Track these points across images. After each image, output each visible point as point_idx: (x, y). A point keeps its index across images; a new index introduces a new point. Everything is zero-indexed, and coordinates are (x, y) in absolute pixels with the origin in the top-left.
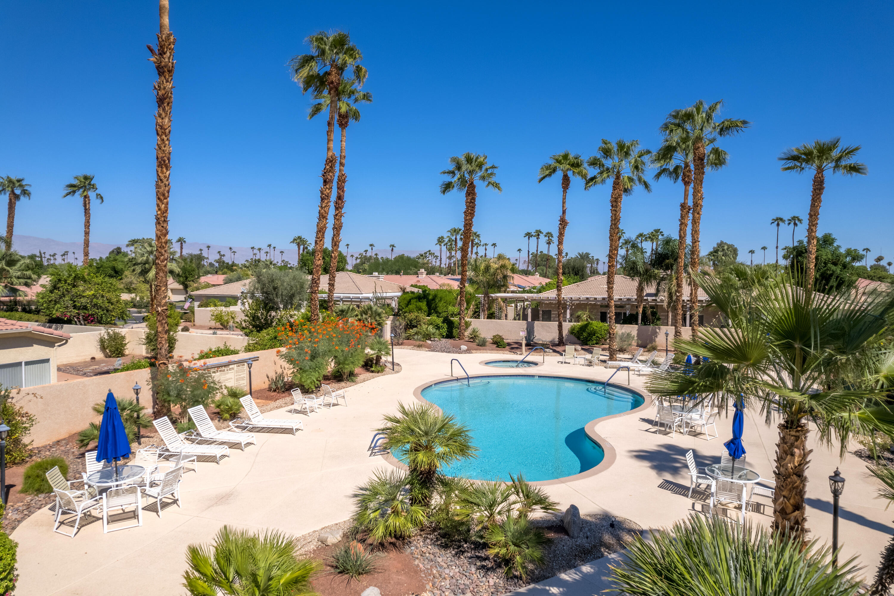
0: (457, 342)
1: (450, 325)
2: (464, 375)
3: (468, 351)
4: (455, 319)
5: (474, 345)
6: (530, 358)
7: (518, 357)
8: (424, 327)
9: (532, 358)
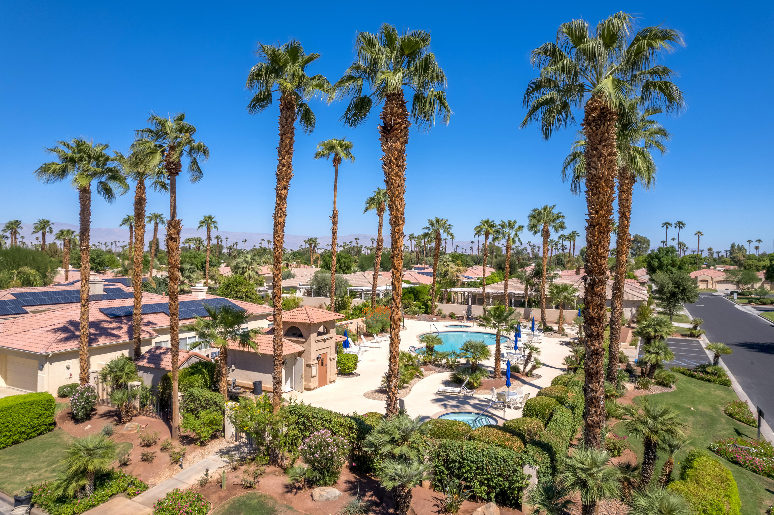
0: (430, 316)
1: (427, 306)
2: (437, 331)
3: (437, 321)
4: (429, 303)
5: (440, 317)
6: (467, 324)
7: (462, 324)
8: (413, 307)
9: (468, 324)
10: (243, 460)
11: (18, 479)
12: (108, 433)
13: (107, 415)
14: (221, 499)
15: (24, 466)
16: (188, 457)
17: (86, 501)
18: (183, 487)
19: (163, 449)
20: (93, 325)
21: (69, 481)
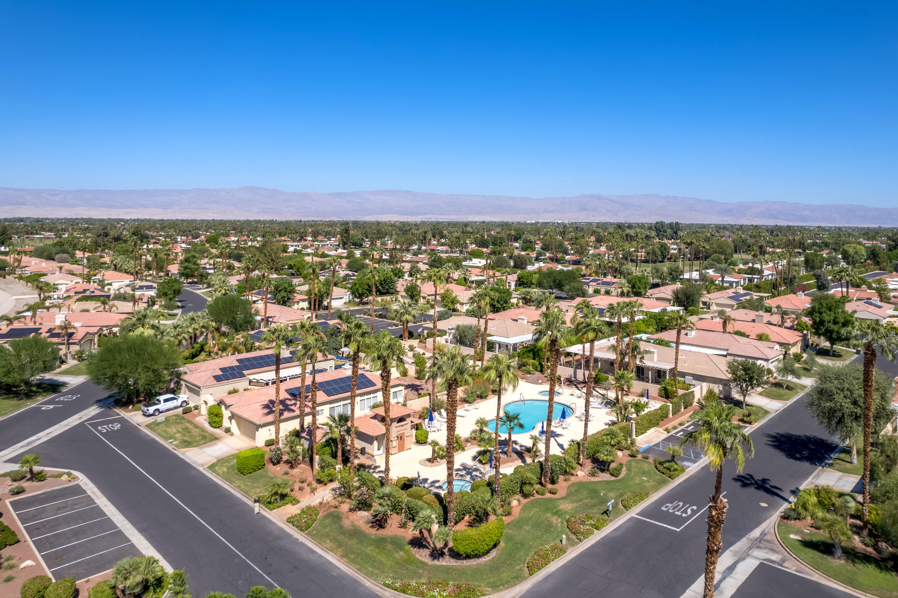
3: (541, 383)
8: (529, 367)
10: (341, 495)
11: (253, 491)
12: (286, 473)
13: (287, 462)
14: (325, 511)
15: (255, 485)
16: (318, 490)
17: (277, 505)
18: (312, 504)
19: (308, 485)
20: (282, 402)
21: (272, 496)
